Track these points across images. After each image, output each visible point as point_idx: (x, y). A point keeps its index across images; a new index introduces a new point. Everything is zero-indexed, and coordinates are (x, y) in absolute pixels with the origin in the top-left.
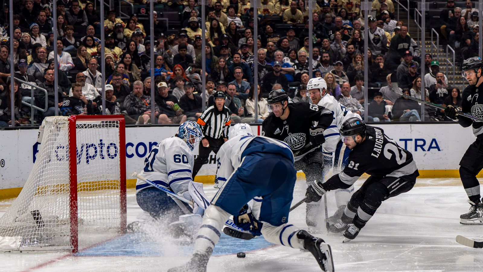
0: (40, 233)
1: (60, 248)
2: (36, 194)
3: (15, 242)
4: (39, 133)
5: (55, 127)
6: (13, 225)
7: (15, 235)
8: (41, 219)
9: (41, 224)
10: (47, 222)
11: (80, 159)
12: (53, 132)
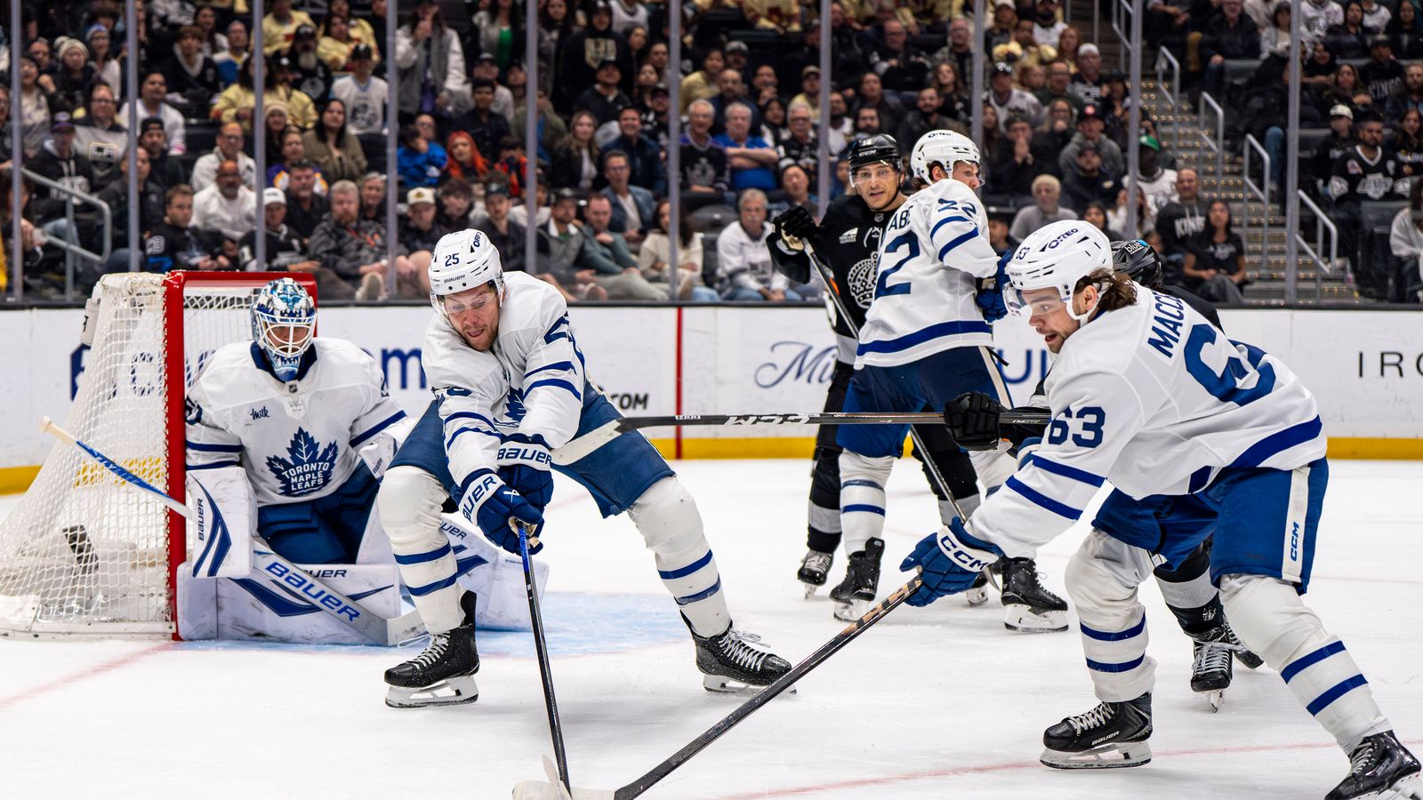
0: (85, 586)
1: (139, 627)
2: (78, 484)
3: (21, 609)
4: (87, 317)
5: (128, 302)
6: (16, 564)
7: (22, 593)
8: (88, 551)
9: (88, 564)
10: (105, 558)
12: (121, 316)
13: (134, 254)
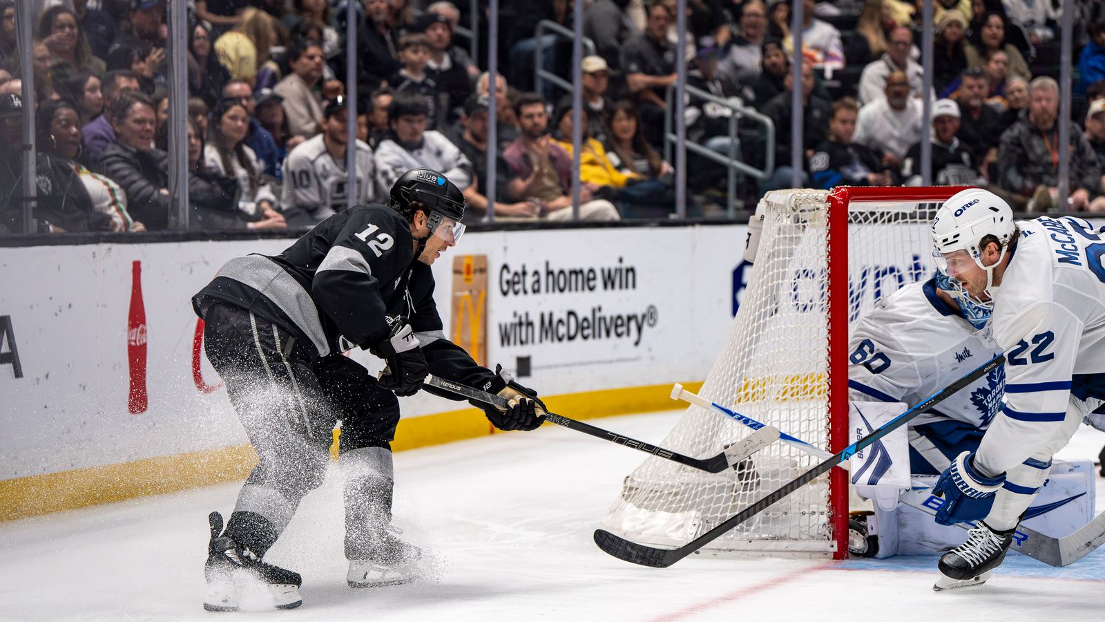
1: (800, 545)
2: (739, 401)
3: (682, 526)
4: (749, 234)
5: (791, 218)
6: (677, 482)
7: (684, 509)
8: (749, 468)
9: (750, 481)
10: (766, 475)
11: (857, 306)
12: (785, 233)
13: (796, 171)
